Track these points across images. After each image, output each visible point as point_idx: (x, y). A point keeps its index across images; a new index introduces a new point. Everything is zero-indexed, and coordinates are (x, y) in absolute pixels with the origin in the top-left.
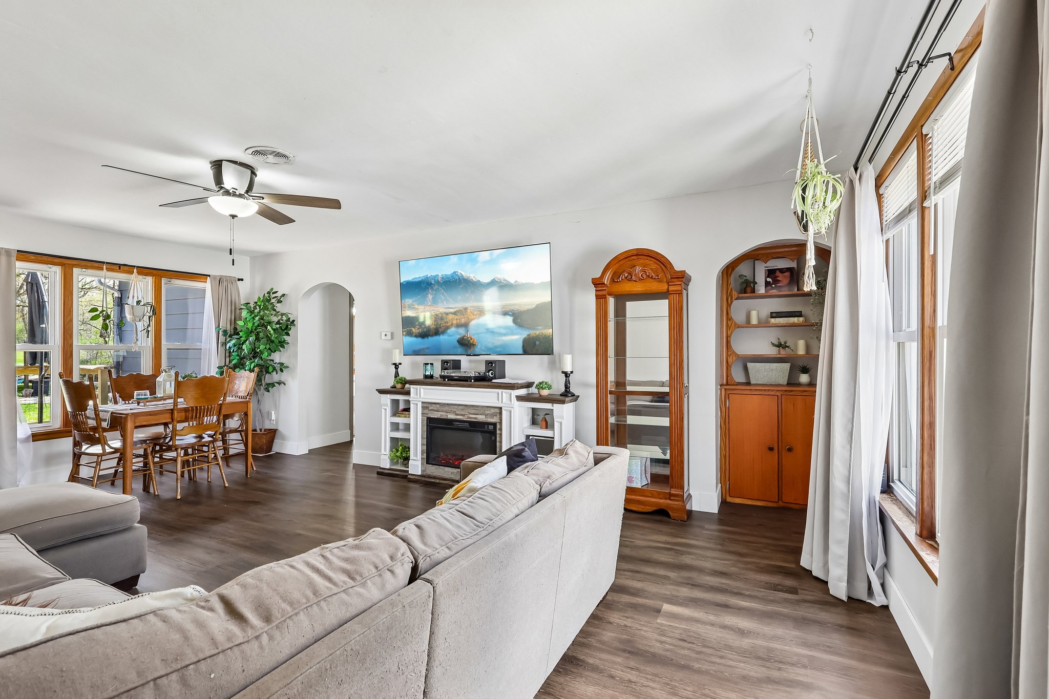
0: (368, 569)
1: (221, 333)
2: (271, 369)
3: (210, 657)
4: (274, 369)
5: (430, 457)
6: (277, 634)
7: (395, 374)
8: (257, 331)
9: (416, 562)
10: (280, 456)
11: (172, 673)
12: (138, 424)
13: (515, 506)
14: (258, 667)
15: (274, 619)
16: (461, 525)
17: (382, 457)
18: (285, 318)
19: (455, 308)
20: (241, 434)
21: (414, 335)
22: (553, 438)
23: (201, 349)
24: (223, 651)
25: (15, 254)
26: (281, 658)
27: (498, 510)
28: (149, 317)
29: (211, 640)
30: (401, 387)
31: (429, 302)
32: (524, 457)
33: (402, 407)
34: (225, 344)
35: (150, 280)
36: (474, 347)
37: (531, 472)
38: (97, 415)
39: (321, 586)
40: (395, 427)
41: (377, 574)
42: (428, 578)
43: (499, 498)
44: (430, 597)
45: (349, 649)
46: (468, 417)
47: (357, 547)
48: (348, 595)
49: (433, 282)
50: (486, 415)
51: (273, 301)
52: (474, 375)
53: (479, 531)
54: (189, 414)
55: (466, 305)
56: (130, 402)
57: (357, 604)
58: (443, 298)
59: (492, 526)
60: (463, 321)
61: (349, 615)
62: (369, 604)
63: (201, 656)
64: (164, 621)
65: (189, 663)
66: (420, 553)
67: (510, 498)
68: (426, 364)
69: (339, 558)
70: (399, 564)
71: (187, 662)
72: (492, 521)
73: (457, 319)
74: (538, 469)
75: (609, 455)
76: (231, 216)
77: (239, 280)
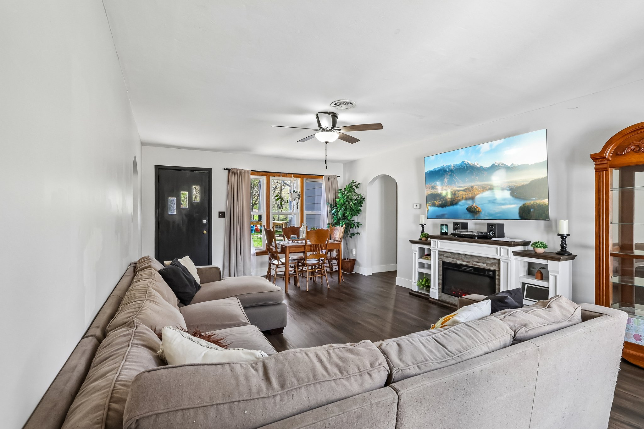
0: (352, 369)
1: (329, 206)
2: (352, 226)
3: (246, 400)
4: (354, 225)
5: (444, 289)
6: (286, 398)
7: (422, 231)
8: (346, 204)
9: (391, 371)
10: (357, 275)
11: (226, 403)
12: (291, 252)
13: (485, 345)
14: (271, 415)
15: (286, 387)
16: (434, 351)
17: (413, 283)
18: (360, 197)
19: (464, 187)
20: (337, 261)
21: (436, 205)
22: (548, 288)
23: (320, 214)
24: (254, 399)
25: (250, 172)
26: (286, 414)
27: (469, 346)
28: (298, 198)
29: (249, 390)
30: (425, 239)
31: (445, 184)
32: (506, 303)
33: (426, 252)
34: (331, 212)
35: (299, 179)
36: (479, 213)
37: (507, 318)
38: (276, 246)
39: (319, 373)
40: (422, 265)
41: (358, 374)
42: (396, 387)
43: (470, 336)
44: (394, 402)
45: (327, 423)
46: (473, 264)
47: (350, 351)
48: (336, 384)
49: (448, 170)
50: (487, 264)
51: (354, 187)
52: (477, 234)
53: (448, 359)
54: (312, 248)
55: (473, 184)
56: (289, 240)
57: (341, 392)
58: (455, 180)
59: (460, 357)
60: (470, 195)
61: (334, 398)
62: (350, 394)
63: (241, 399)
64: (232, 371)
65: (235, 401)
66: (395, 366)
67: (482, 337)
68: (443, 225)
69: (337, 355)
70: (376, 370)
71: (234, 400)
72: (462, 354)
73: (466, 194)
74: (515, 316)
75: (601, 315)
76: (325, 142)
77: (338, 177)
